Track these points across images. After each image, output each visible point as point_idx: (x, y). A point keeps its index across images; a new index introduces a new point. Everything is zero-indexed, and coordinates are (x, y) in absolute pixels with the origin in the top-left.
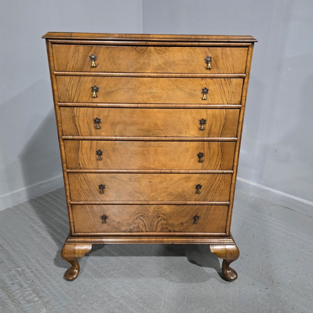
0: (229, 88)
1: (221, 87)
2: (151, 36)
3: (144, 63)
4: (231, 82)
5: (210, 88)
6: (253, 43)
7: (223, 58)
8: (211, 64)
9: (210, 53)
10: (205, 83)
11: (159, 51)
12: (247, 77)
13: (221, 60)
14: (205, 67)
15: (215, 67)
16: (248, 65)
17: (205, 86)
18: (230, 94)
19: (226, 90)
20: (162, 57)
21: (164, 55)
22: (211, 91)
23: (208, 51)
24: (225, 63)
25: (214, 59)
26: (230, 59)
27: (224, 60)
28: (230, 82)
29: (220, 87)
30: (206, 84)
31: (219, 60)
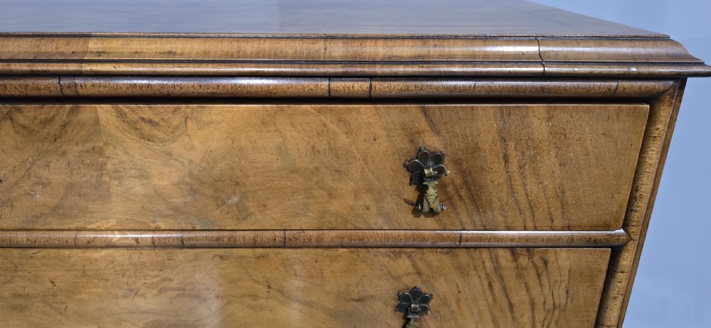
0: (536, 291)
1: (497, 286)
2: (93, 45)
3: (70, 187)
4: (546, 263)
5: (440, 288)
6: (681, 80)
7: (506, 159)
8: (442, 187)
9: (438, 133)
10: (411, 270)
11: (146, 128)
12: (631, 247)
13: (498, 166)
14: (407, 202)
15: (461, 198)
16: (645, 189)
17: (411, 282)
18: (539, 316)
19: (520, 296)
20: (169, 154)
21: (176, 147)
22: (445, 302)
23: (423, 124)
24: (517, 183)
25: (457, 162)
26: (549, 160)
27: (514, 167)
28: (540, 264)
29: (490, 285)
30: (419, 273)
31: (483, 169)
